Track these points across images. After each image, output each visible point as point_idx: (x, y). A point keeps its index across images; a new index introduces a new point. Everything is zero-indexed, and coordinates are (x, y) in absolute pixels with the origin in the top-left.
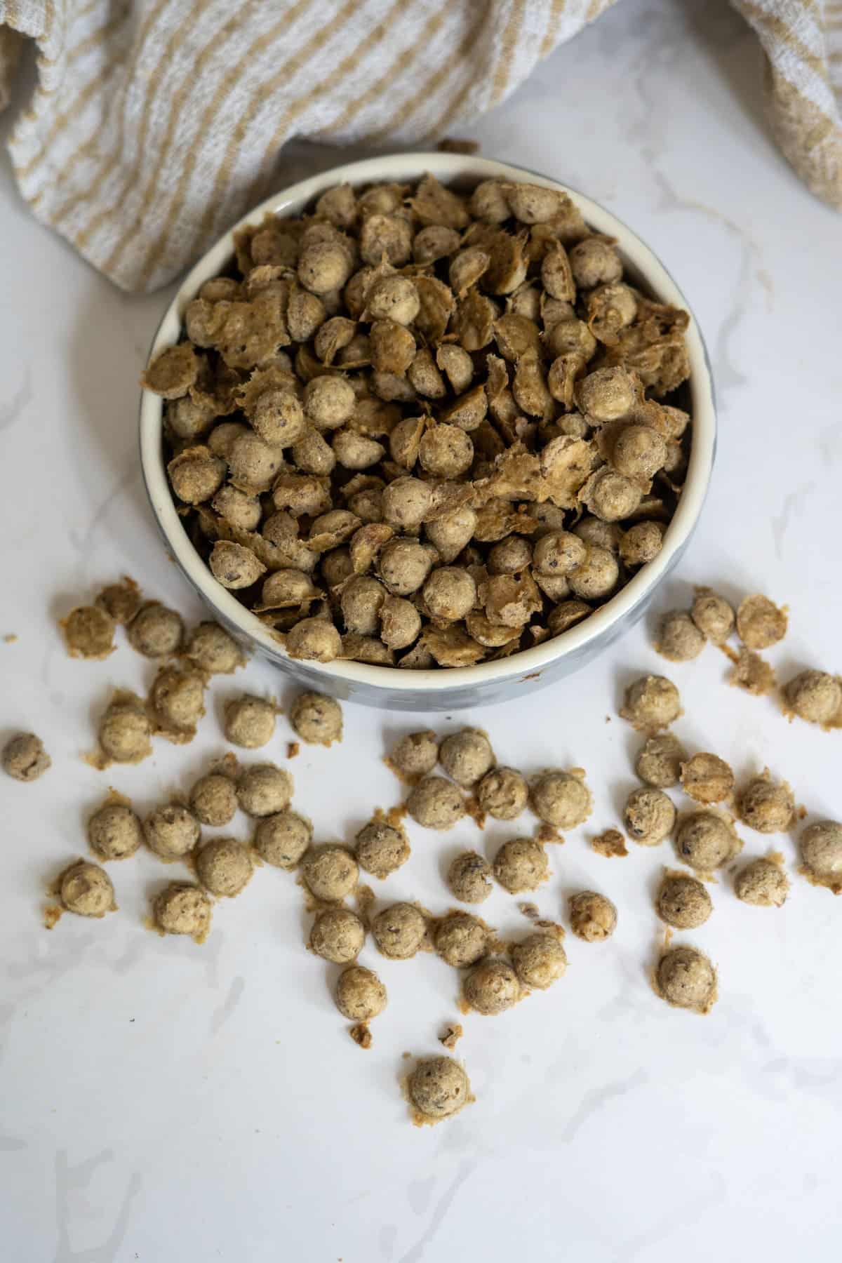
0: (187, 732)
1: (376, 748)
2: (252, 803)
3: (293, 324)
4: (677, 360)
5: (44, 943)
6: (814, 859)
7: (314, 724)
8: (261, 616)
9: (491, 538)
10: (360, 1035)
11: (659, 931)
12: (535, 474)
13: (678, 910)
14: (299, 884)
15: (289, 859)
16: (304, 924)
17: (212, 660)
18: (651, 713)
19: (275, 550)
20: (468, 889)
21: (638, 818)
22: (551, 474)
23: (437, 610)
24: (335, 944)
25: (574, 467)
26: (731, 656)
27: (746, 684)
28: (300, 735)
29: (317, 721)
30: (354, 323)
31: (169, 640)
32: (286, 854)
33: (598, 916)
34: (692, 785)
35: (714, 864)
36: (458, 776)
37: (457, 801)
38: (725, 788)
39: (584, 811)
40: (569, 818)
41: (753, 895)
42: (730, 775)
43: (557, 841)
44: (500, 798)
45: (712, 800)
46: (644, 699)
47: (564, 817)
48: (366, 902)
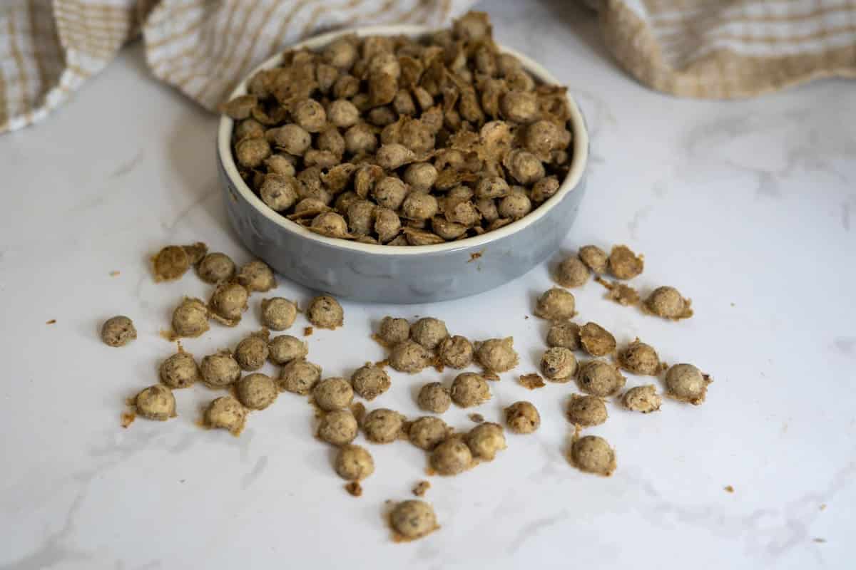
0: (236, 320)
1: (367, 331)
2: (279, 351)
3: (320, 76)
4: (562, 107)
5: (120, 437)
6: (676, 383)
7: (324, 310)
8: (294, 220)
9: (447, 186)
10: (354, 489)
11: (571, 430)
12: (476, 143)
13: (584, 409)
14: (309, 403)
15: (304, 383)
16: (312, 426)
17: (255, 277)
18: (556, 306)
19: (304, 188)
20: (433, 397)
21: (551, 360)
22: (486, 142)
23: (412, 212)
24: (337, 425)
25: (500, 142)
26: (607, 286)
27: (617, 300)
28: (313, 323)
29: (326, 308)
30: (358, 81)
31: (225, 269)
32: (302, 378)
33: (527, 412)
34: (587, 338)
35: (606, 390)
36: (425, 340)
37: (424, 353)
38: (610, 346)
39: (513, 362)
40: (503, 363)
41: (637, 401)
42: (613, 339)
43: (495, 378)
44: (455, 350)
45: (602, 351)
46: (551, 296)
47: (499, 361)
48: (358, 412)
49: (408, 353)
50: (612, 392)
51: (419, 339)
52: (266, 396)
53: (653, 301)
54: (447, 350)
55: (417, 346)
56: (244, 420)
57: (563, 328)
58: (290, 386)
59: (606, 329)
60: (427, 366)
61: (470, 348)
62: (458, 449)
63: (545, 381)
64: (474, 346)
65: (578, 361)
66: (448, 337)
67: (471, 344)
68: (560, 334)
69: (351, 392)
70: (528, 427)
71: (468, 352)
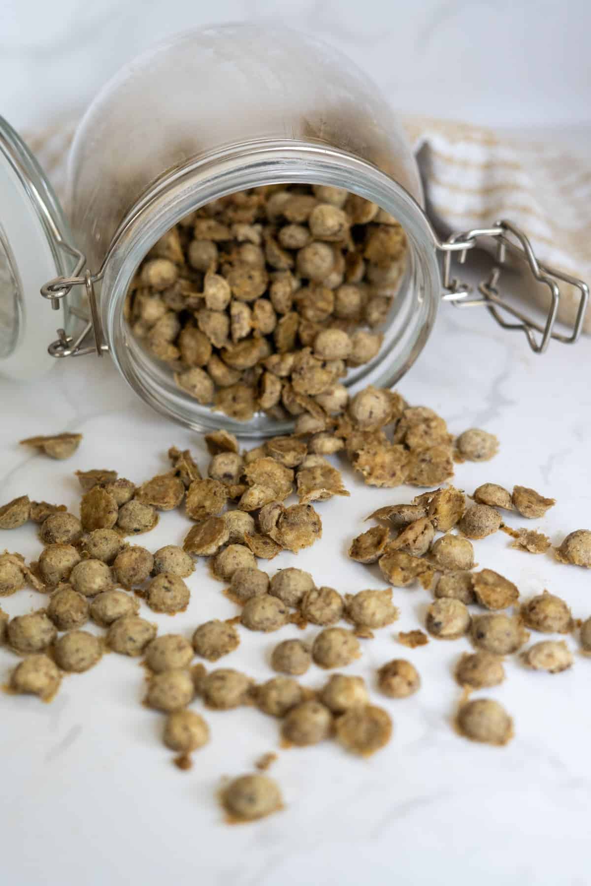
2: (106, 607)
10: (182, 763)
11: (459, 693)
13: (475, 667)
14: (141, 665)
15: (134, 641)
18: (449, 553)
21: (438, 612)
24: (167, 686)
26: (511, 533)
27: (524, 547)
32: (132, 635)
33: (402, 670)
34: (482, 586)
35: (505, 647)
36: (285, 593)
37: (283, 607)
38: (511, 596)
39: (392, 617)
40: (379, 617)
41: (542, 657)
42: (515, 589)
43: (368, 635)
44: (320, 603)
45: (501, 602)
46: (443, 543)
47: (374, 614)
48: (198, 676)
49: (263, 608)
50: (513, 649)
51: (278, 592)
52: (87, 655)
53: (567, 547)
54: (311, 603)
55: (275, 600)
56: (58, 685)
57: (453, 577)
58: (117, 645)
59: (507, 578)
60: (287, 623)
61: (339, 601)
62: (315, 711)
63: (430, 638)
64: (344, 599)
65: (471, 615)
66: (314, 589)
67: (340, 596)
68: (450, 584)
69: (189, 652)
70: (404, 689)
71: (336, 605)
